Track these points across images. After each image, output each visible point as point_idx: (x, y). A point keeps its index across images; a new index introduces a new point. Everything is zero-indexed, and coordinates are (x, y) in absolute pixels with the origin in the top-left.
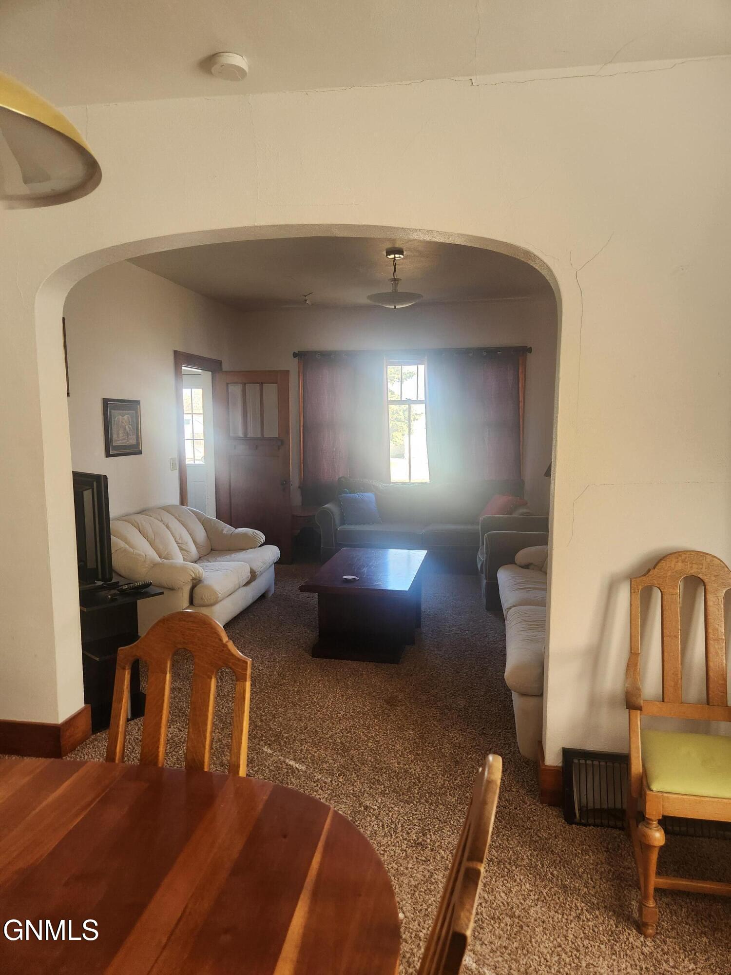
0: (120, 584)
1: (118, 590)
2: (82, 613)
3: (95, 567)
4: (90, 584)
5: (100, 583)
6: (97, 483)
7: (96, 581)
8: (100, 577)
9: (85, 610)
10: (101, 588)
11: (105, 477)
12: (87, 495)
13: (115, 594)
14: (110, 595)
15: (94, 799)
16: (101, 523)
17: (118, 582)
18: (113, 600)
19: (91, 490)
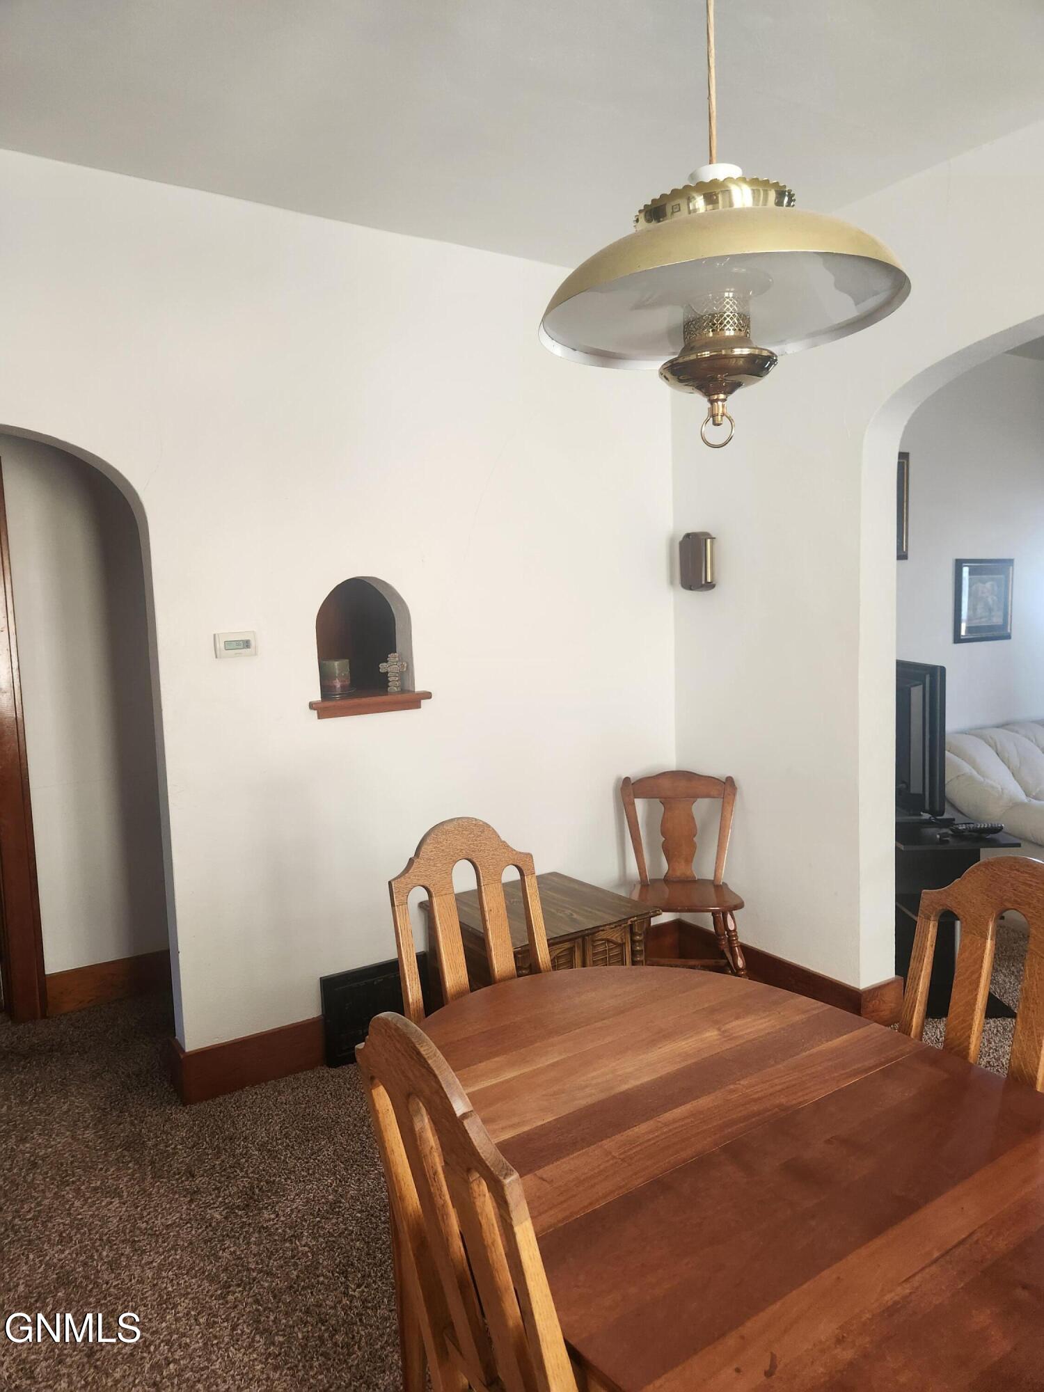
0: (956, 822)
1: (952, 830)
2: (898, 851)
3: (921, 792)
4: (914, 815)
5: (926, 816)
6: (930, 677)
7: (922, 813)
8: (927, 807)
9: (902, 847)
10: (928, 823)
11: (943, 669)
12: (916, 693)
13: (946, 835)
14: (939, 834)
15: (876, 1066)
16: (932, 732)
17: (954, 820)
18: (942, 842)
19: (922, 686)
